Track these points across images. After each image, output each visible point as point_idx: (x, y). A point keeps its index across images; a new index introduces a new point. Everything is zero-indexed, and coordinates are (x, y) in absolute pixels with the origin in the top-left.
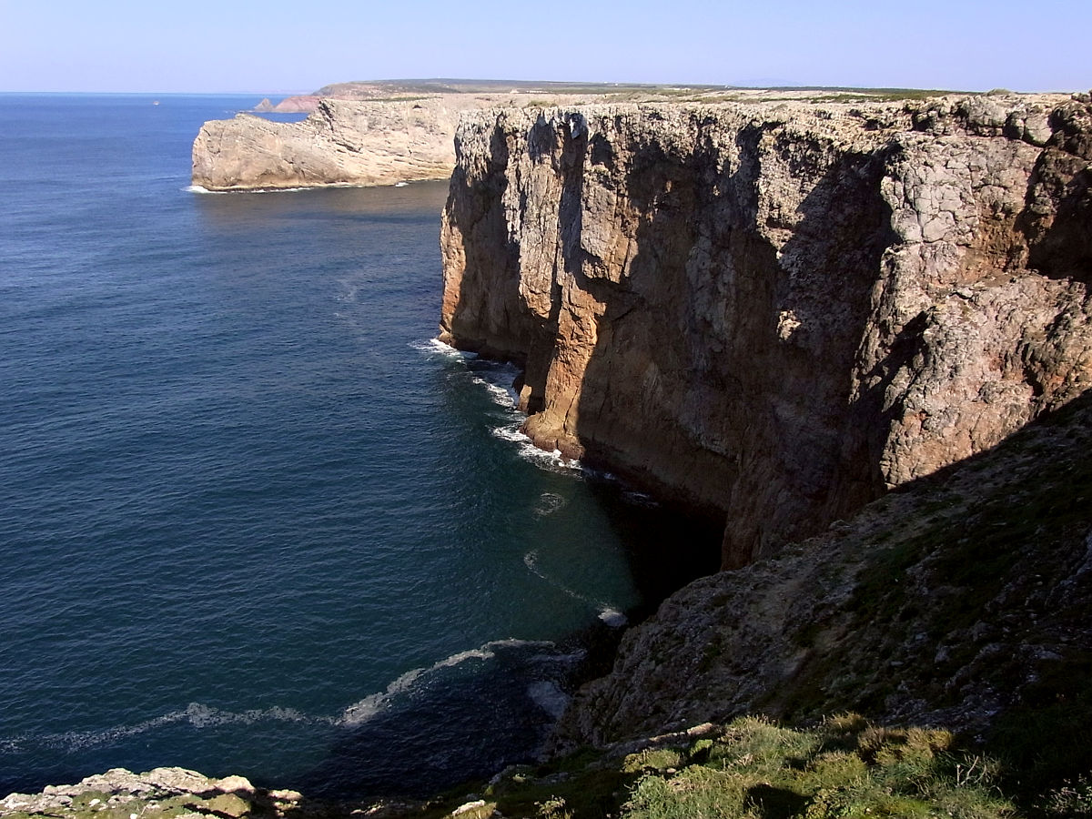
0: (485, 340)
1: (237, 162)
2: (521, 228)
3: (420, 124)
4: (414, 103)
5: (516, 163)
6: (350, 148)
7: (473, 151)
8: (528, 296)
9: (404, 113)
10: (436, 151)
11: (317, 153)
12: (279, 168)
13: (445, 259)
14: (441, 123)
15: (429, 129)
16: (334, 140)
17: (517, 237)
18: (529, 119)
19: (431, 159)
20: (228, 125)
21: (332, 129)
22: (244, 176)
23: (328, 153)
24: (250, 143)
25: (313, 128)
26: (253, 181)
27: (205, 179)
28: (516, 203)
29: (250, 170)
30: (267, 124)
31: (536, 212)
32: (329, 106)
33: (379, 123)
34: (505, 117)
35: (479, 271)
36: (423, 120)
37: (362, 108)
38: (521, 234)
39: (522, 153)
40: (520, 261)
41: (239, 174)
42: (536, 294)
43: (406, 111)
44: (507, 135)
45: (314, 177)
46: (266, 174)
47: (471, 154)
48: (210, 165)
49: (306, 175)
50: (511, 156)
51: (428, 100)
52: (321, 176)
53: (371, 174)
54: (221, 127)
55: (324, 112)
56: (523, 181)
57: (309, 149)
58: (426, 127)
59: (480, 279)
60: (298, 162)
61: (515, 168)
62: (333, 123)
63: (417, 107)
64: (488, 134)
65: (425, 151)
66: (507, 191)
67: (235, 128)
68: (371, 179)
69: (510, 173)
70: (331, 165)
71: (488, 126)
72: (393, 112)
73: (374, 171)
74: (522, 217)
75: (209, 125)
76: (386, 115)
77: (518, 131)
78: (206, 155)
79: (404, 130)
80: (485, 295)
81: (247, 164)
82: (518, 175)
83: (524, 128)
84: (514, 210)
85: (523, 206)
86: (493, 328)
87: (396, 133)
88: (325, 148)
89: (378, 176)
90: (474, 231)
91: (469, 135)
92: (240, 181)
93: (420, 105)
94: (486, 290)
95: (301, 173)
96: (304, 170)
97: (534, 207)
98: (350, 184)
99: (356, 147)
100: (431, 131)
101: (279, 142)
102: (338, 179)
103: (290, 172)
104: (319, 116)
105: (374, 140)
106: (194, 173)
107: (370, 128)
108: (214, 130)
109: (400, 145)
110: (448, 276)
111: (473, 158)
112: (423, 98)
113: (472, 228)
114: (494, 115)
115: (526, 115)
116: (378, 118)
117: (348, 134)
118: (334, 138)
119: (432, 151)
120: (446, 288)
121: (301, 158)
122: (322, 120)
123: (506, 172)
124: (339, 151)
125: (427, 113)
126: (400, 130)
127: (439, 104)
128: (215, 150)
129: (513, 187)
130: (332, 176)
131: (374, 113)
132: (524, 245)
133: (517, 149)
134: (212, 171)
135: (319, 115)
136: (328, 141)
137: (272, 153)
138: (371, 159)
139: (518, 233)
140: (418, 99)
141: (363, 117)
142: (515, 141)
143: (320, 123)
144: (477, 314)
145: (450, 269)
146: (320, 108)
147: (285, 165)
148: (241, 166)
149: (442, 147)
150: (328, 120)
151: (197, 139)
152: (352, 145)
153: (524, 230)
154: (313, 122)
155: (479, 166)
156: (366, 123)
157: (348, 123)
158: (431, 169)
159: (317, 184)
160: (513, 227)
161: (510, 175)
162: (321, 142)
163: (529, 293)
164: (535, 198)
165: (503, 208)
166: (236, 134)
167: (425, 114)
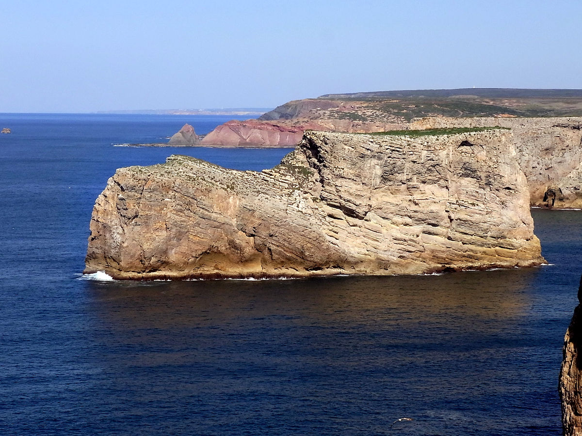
1: (164, 234)
3: (469, 172)
4: (461, 137)
6: (350, 213)
9: (443, 154)
10: (495, 218)
11: (293, 218)
12: (233, 245)
14: (505, 170)
15: (483, 182)
16: (323, 199)
19: (486, 231)
20: (156, 174)
21: (322, 181)
22: (173, 256)
23: (313, 220)
24: (188, 203)
25: (290, 179)
26: (186, 264)
27: (109, 260)
29: (184, 247)
30: (219, 173)
32: (319, 143)
33: (401, 170)
36: (475, 166)
37: (374, 147)
41: (165, 252)
45: (289, 259)
46: (210, 254)
48: (118, 238)
49: (275, 256)
51: (485, 133)
52: (299, 258)
53: (384, 256)
54: (143, 176)
55: (309, 152)
57: (282, 213)
58: (479, 178)
60: (264, 233)
62: (325, 171)
63: (465, 143)
65: (477, 218)
67: (165, 179)
68: (383, 264)
70: (318, 241)
72: (425, 153)
73: (388, 251)
75: (125, 174)
76: (414, 158)
78: (114, 220)
79: (442, 182)
81: (179, 236)
87: (428, 188)
88: (310, 211)
89: (395, 259)
92: (165, 264)
93: (471, 140)
95: (266, 252)
96: (273, 248)
98: (347, 271)
99: (360, 211)
100: (489, 184)
101: (235, 203)
102: (327, 264)
103: (249, 251)
104: (300, 159)
105: (391, 199)
106: (90, 251)
107: (385, 179)
108: (132, 182)
109: (434, 208)
112: (476, 129)
116: (399, 163)
117: (349, 189)
118: (325, 194)
119: (487, 218)
121: (268, 228)
122: (306, 165)
124: (331, 216)
125: (482, 155)
126: (434, 182)
127: (503, 139)
128: (130, 213)
130: (318, 257)
131: (395, 154)
134: (121, 247)
135: (301, 157)
136: (315, 200)
137: (221, 219)
138: (384, 231)
140: (466, 130)
141: (374, 161)
143: (304, 171)
146: (303, 146)
147: (241, 238)
148: (169, 239)
149: (504, 212)
150: (315, 166)
151: (101, 197)
152: (354, 207)
154: (291, 168)
156: (379, 171)
157: (348, 171)
158: (484, 249)
159: (291, 271)
162: (303, 203)
166: (167, 188)
167: (479, 156)
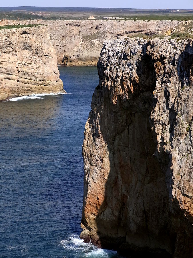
0: (125, 238)
2: (171, 140)
3: (27, 47)
4: (22, 29)
5: (164, 84)
7: (120, 74)
8: (180, 199)
9: (14, 38)
10: (40, 70)
13: (87, 165)
14: (45, 46)
15: (34, 52)
17: (167, 148)
18: (175, 48)
19: (36, 77)
28: (165, 118)
31: (186, 126)
34: (153, 46)
35: (120, 177)
36: (30, 44)
38: (172, 145)
39: (170, 76)
40: (172, 168)
42: (188, 197)
43: (16, 37)
44: (155, 61)
47: (117, 76)
50: (159, 79)
51: (34, 27)
56: (172, 100)
58: (32, 50)
59: (120, 182)
61: (163, 89)
63: (25, 33)
64: (134, 60)
65: (31, 70)
66: (157, 108)
69: (158, 93)
71: (134, 54)
72: (4, 38)
74: (171, 131)
77: (165, 58)
79: (14, 52)
80: (124, 197)
82: (167, 95)
83: (172, 55)
84: (163, 124)
85: (173, 121)
86: (133, 227)
87: (7, 56)
90: (116, 142)
91: (114, 61)
93: (27, 31)
94: (125, 192)
97: (184, 122)
100: (37, 53)
109: (10, 66)
110: (91, 181)
111: (119, 80)
112: (30, 25)
113: (114, 139)
114: (139, 44)
115: (172, 44)
119: (37, 70)
120: (89, 191)
123: (155, 92)
125: (33, 38)
126: (10, 52)
127: (44, 30)
129: (162, 105)
132: (175, 155)
133: (165, 73)
139: (169, 144)
140: (25, 26)
142: (162, 67)
144: (117, 214)
145: (93, 175)
149: (45, 67)
153: (175, 142)
155: (126, 87)
158: (36, 86)
160: (162, 139)
161: (159, 95)
163: (182, 196)
164: (185, 115)
165: (152, 123)
167: (32, 39)
